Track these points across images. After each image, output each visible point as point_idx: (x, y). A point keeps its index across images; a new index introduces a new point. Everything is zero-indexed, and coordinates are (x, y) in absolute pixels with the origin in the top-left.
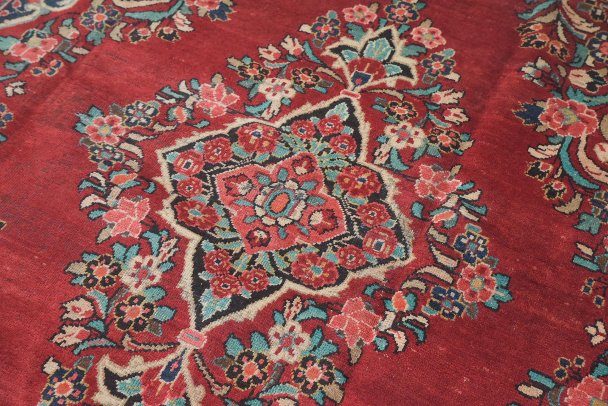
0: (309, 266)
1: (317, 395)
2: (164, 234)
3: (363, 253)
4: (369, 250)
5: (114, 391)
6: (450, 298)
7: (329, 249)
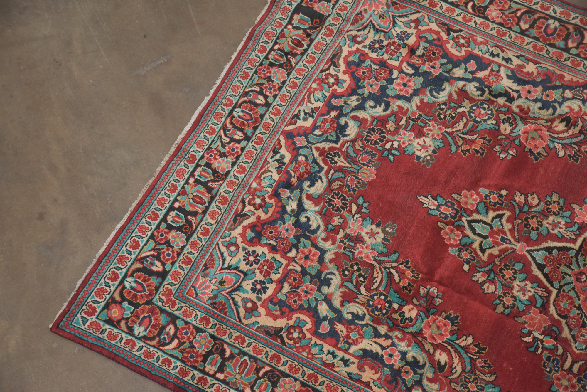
0: (567, 301)
1: (497, 301)
2: (578, 232)
3: (578, 328)
4: (580, 331)
5: (494, 218)
6: (554, 367)
7: (578, 312)
